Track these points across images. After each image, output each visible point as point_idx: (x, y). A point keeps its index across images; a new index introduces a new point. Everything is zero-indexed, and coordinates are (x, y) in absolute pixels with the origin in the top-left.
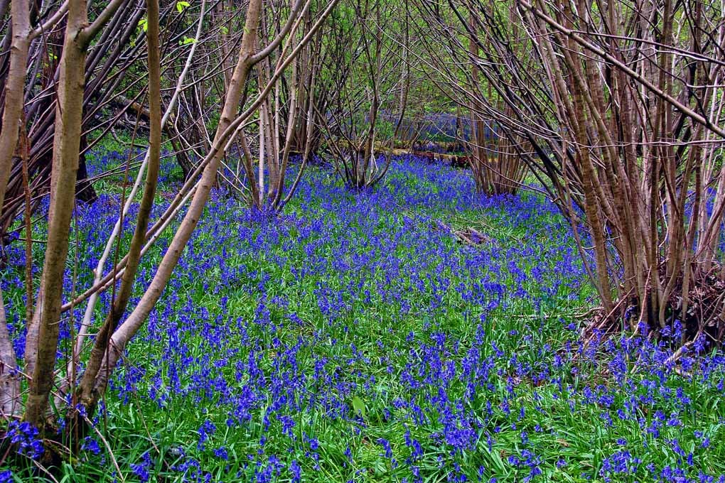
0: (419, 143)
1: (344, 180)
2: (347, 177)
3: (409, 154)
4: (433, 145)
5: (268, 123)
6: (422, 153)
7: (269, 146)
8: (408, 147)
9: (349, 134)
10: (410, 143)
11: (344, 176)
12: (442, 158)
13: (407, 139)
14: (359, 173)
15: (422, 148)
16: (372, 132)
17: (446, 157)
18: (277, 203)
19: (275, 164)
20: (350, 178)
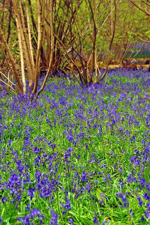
0: (126, 60)
1: (79, 82)
2: (81, 80)
3: (120, 67)
4: (136, 61)
5: (24, 39)
6: (129, 66)
7: (26, 54)
8: (119, 63)
9: (79, 51)
10: (120, 61)
11: (79, 79)
12: (142, 67)
13: (118, 59)
14: (89, 77)
15: (128, 63)
16: (94, 48)
17: (145, 67)
18: (36, 91)
19: (32, 66)
20: (83, 80)
